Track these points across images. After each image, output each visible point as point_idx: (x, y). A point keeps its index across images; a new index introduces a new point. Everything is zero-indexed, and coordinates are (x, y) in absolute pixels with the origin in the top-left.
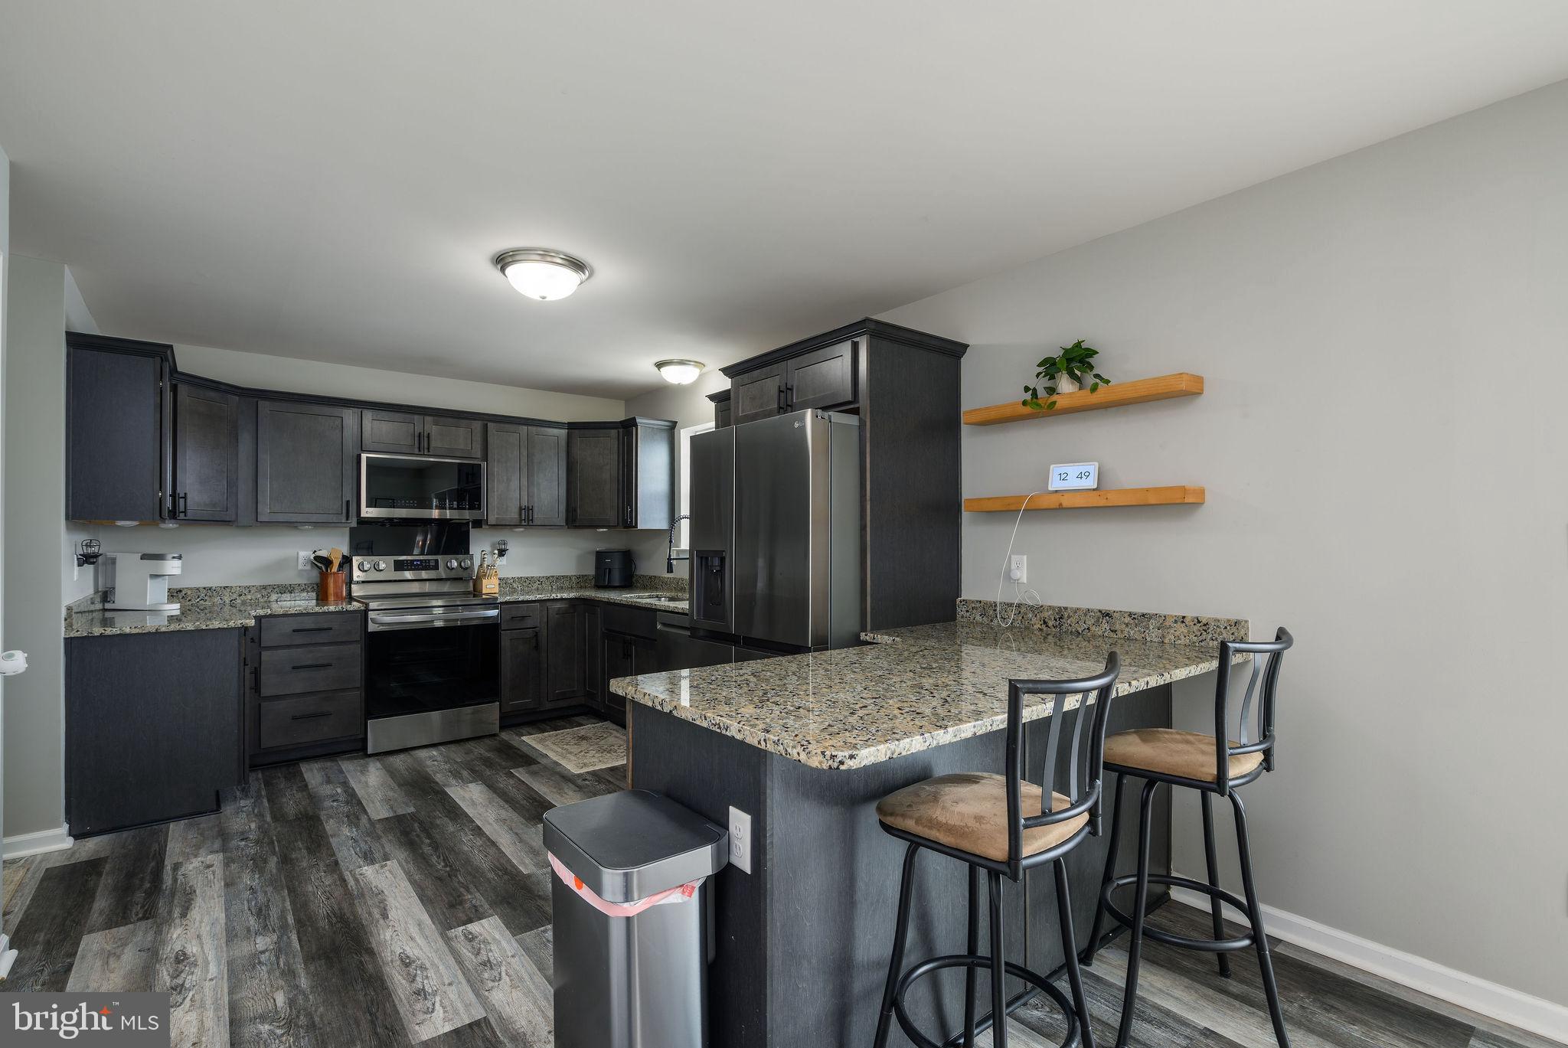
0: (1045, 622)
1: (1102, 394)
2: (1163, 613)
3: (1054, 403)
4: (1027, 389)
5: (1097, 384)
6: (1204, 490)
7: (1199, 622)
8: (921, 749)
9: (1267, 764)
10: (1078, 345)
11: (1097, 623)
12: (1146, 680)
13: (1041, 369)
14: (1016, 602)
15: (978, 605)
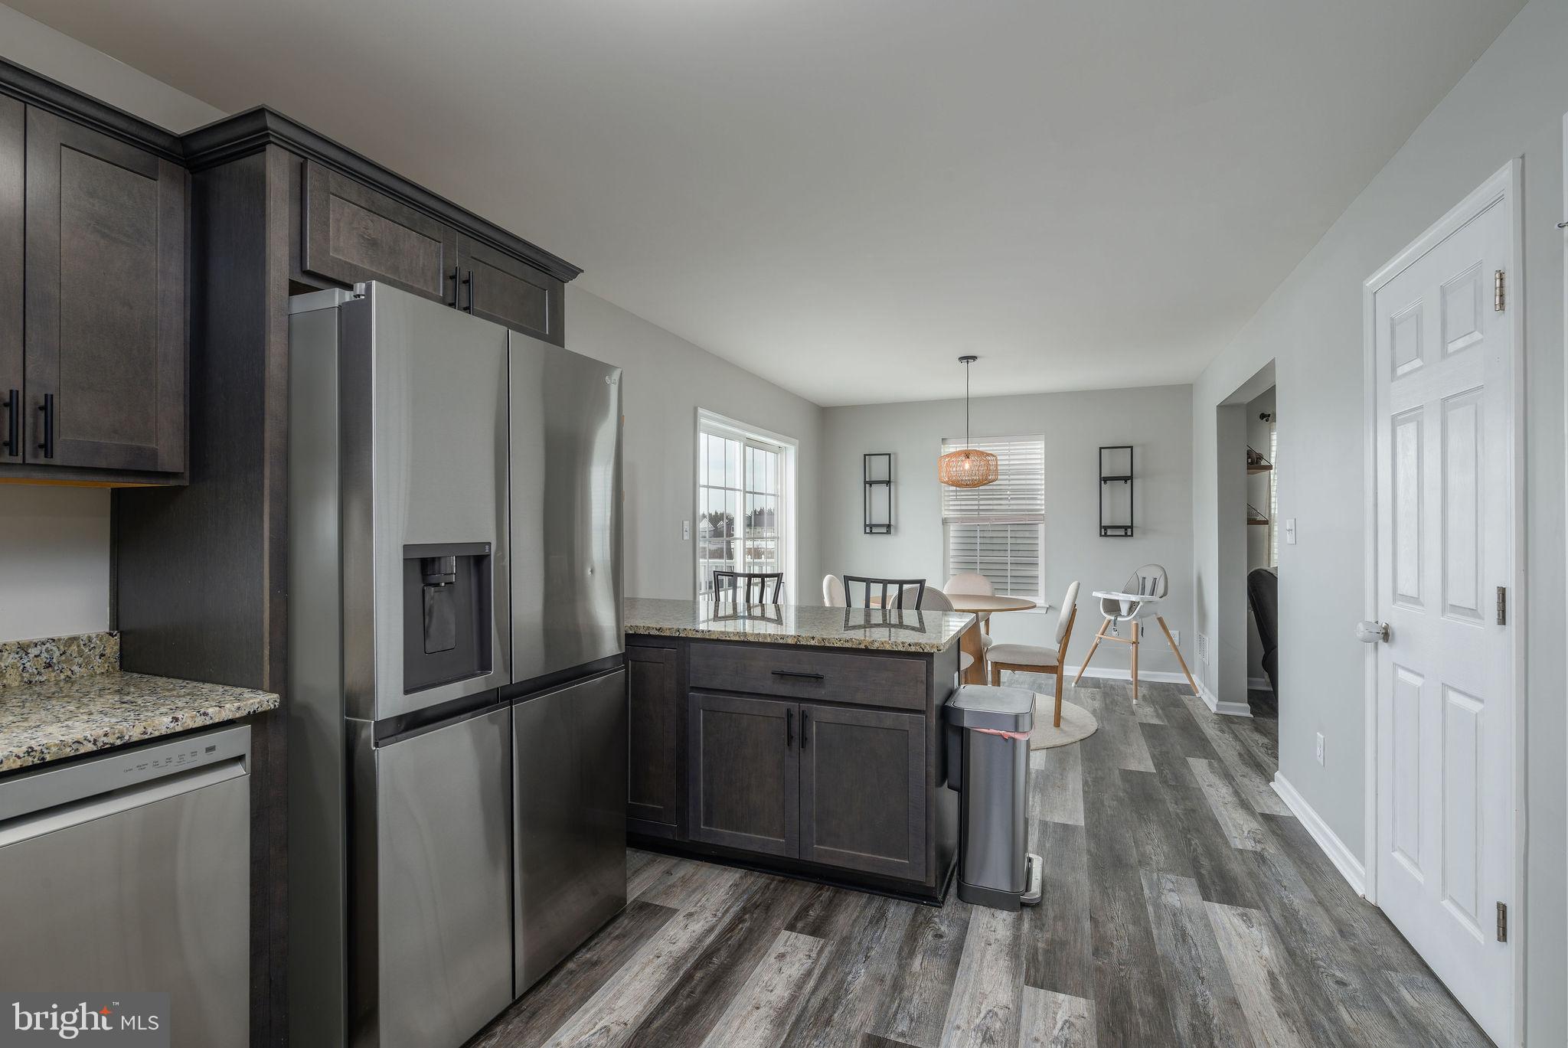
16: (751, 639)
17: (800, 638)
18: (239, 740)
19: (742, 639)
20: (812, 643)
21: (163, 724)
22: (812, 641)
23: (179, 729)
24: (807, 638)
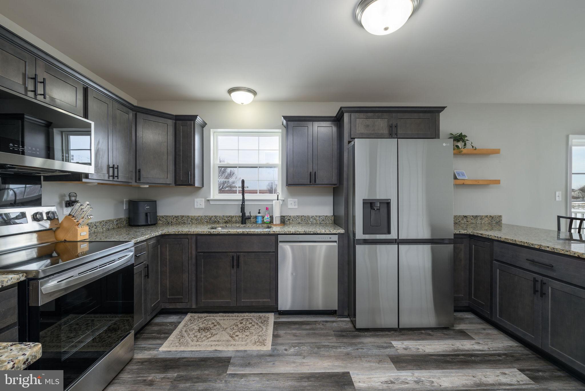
2: (482, 215)
6: (500, 179)
16: (518, 243)
17: (541, 246)
18: (335, 238)
19: (514, 242)
20: (548, 249)
21: (323, 231)
22: (548, 248)
23: (326, 233)
24: (545, 247)
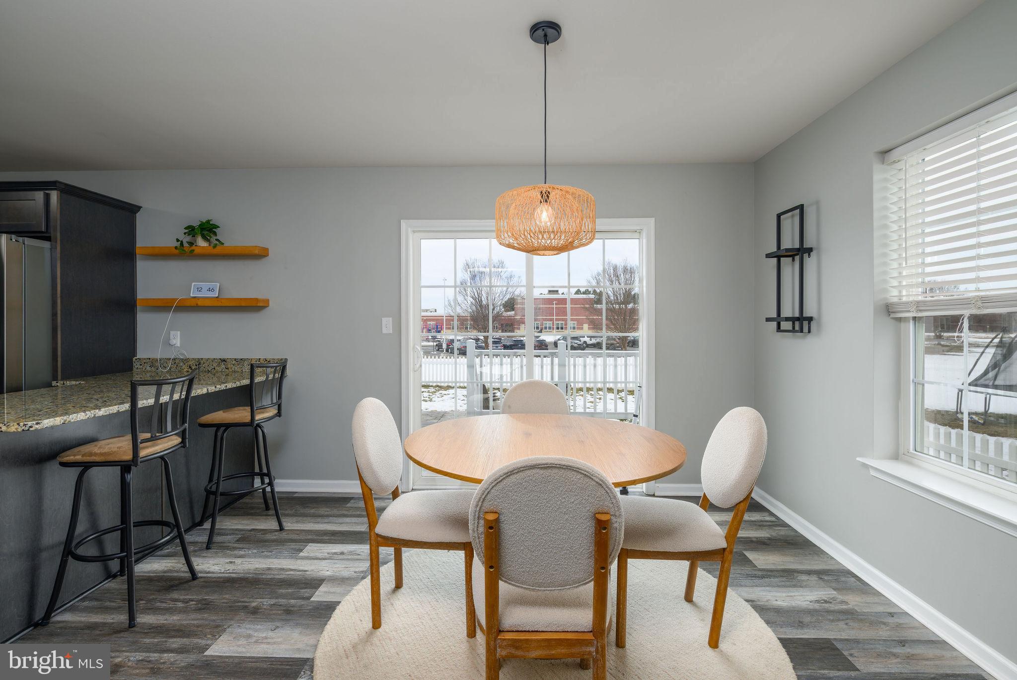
0: (190, 367)
1: (219, 250)
2: (250, 358)
3: (194, 250)
4: (178, 240)
5: (217, 244)
6: (269, 300)
7: (266, 361)
8: (84, 418)
9: (279, 414)
10: (208, 222)
11: (219, 365)
12: (225, 385)
13: (186, 231)
14: (173, 357)
15: (148, 361)
